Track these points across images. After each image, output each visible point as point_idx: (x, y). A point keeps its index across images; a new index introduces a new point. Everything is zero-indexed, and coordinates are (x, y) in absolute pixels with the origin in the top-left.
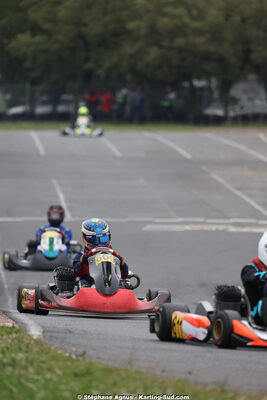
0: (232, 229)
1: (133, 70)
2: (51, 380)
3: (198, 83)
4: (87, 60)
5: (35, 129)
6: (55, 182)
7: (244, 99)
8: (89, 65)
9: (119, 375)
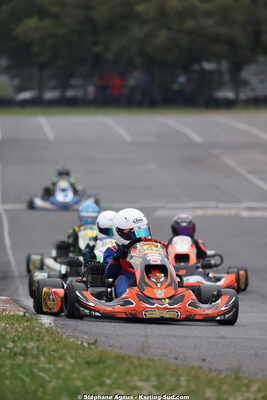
1: (142, 53)
2: (63, 368)
3: (208, 66)
7: (255, 81)
9: (132, 363)
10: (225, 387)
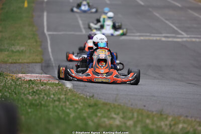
0: (164, 39)
2: (77, 108)
9: (111, 106)
10: (155, 119)
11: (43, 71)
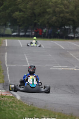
0: (75, 69)
1: (48, 23)
4: (35, 20)
5: (20, 39)
6: (25, 55)
8: (36, 21)
9: (42, 111)
11: (4, 88)
